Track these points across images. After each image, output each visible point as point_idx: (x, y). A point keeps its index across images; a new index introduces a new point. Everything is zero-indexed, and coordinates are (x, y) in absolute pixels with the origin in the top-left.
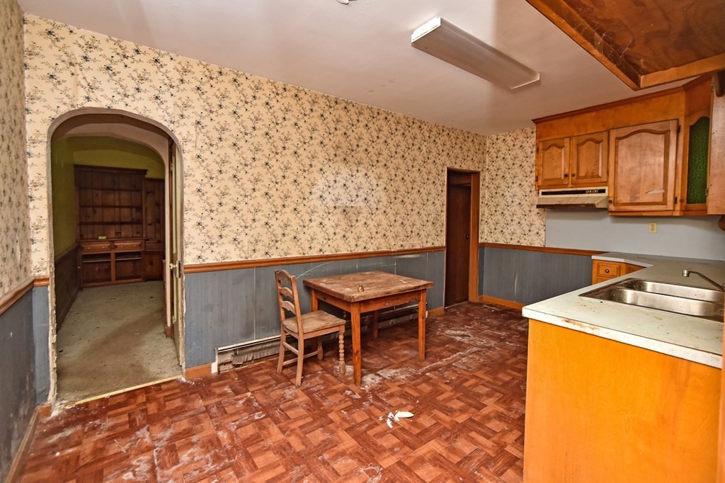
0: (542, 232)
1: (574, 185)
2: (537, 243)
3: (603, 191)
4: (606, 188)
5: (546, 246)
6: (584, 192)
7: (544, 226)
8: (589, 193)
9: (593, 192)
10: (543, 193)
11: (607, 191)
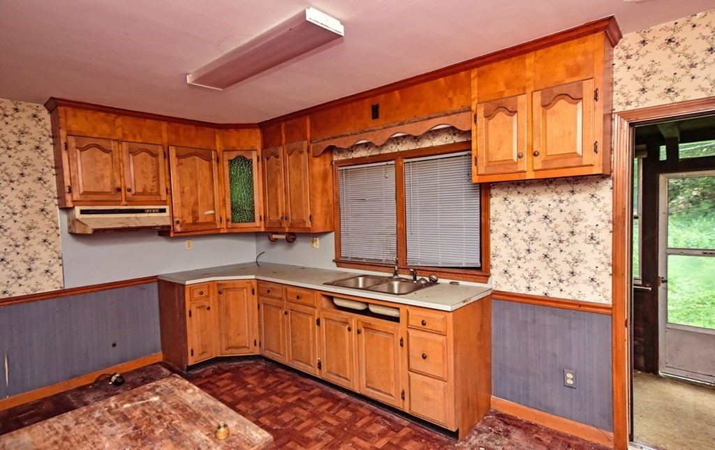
0: (56, 269)
1: (130, 202)
2: (48, 286)
3: (163, 211)
4: (167, 208)
5: (66, 288)
6: (143, 211)
7: (59, 258)
8: (149, 212)
9: (151, 211)
10: (83, 212)
11: (168, 210)
